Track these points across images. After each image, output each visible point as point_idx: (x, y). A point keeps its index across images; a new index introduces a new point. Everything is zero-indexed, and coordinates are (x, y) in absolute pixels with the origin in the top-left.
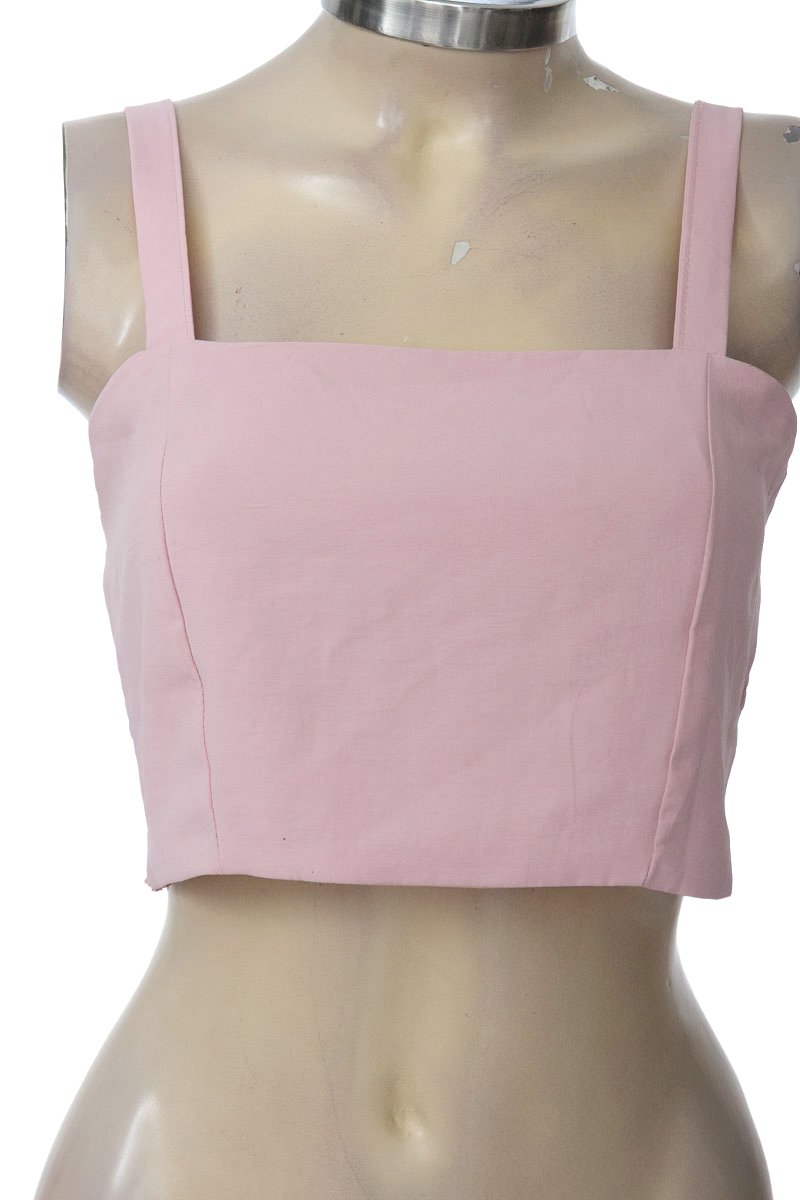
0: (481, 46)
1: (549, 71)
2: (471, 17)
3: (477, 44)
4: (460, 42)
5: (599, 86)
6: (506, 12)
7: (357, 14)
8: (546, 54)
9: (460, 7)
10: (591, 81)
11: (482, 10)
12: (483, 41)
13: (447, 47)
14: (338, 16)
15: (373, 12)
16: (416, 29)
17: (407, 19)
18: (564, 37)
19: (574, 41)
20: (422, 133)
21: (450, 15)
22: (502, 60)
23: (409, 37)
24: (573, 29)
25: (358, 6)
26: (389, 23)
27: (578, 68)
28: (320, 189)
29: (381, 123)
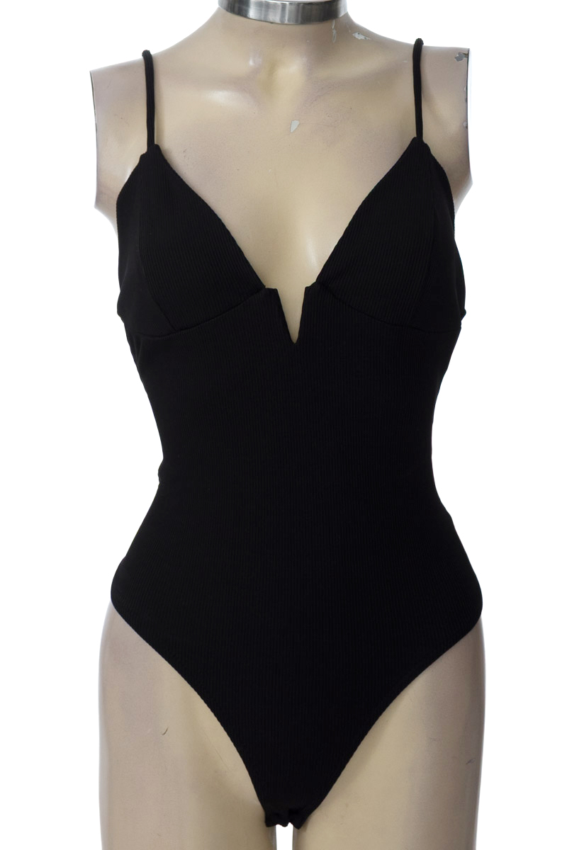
0: (299, 22)
1: (334, 32)
2: (293, 7)
3: (297, 21)
4: (288, 20)
5: (361, 37)
6: (311, 4)
7: (236, 9)
8: (333, 23)
9: (287, 3)
10: (356, 35)
11: (299, 4)
12: (300, 19)
13: (282, 23)
14: (227, 10)
15: (244, 7)
16: (266, 15)
17: (261, 10)
18: (342, 14)
19: (347, 15)
20: (272, 67)
21: (284, 6)
22: (310, 28)
23: (263, 19)
24: (345, 9)
25: (237, 5)
26: (252, 13)
27: (350, 28)
28: (222, 97)
29: (251, 63)
